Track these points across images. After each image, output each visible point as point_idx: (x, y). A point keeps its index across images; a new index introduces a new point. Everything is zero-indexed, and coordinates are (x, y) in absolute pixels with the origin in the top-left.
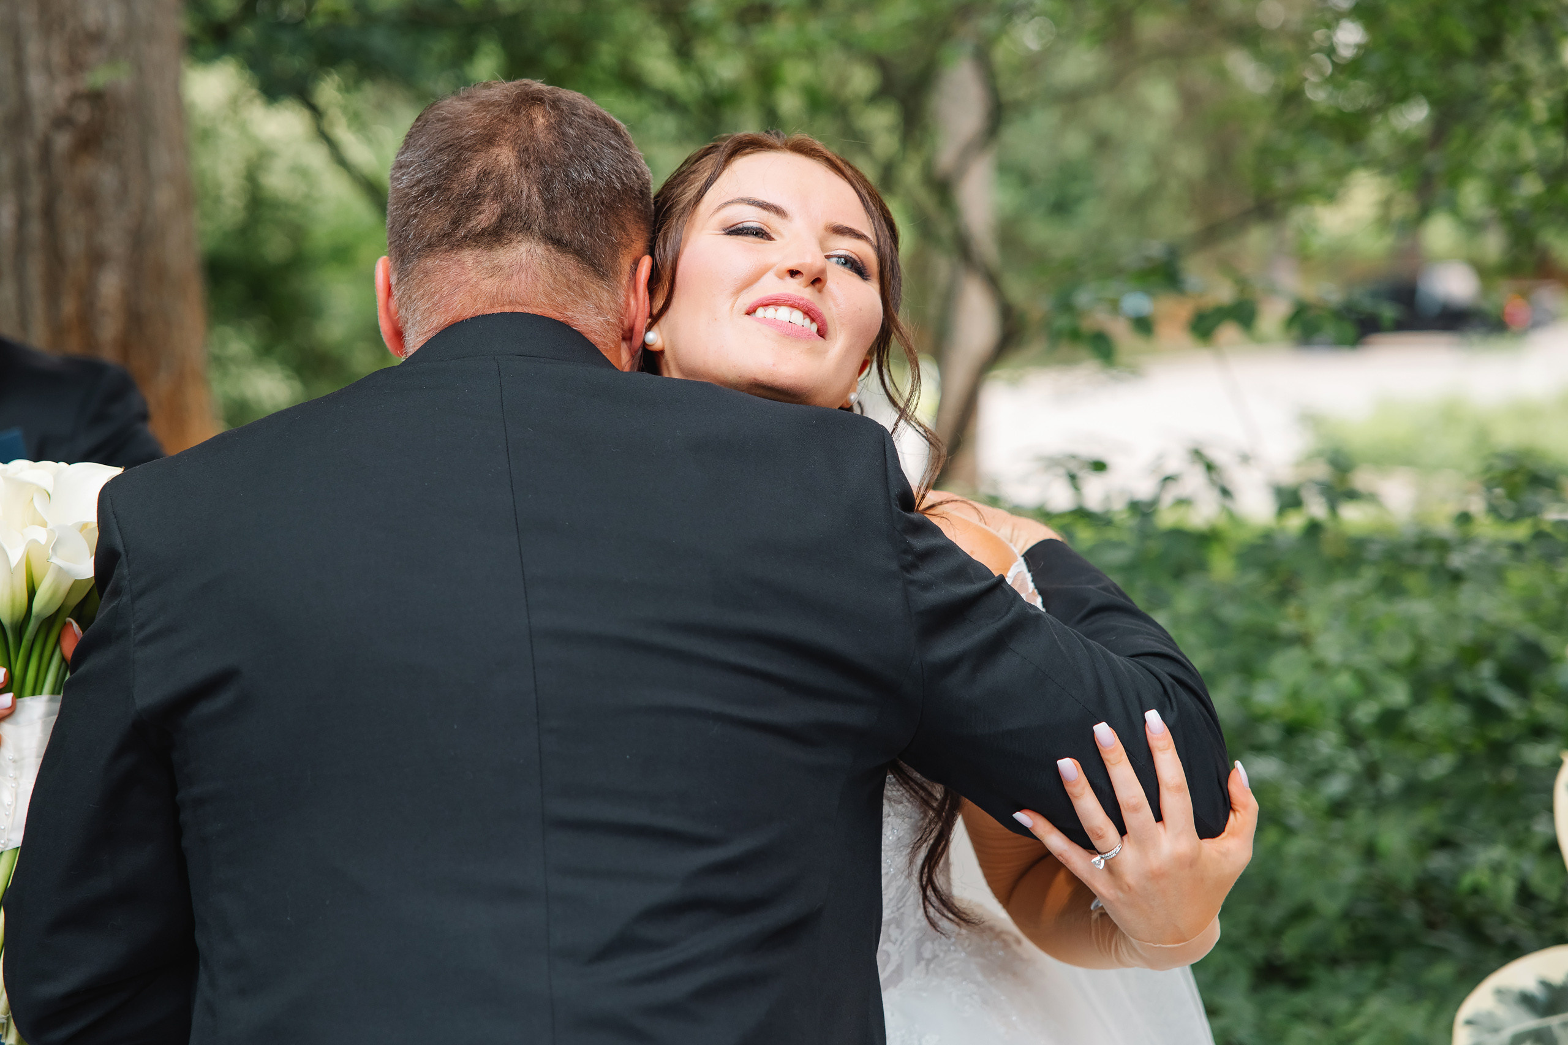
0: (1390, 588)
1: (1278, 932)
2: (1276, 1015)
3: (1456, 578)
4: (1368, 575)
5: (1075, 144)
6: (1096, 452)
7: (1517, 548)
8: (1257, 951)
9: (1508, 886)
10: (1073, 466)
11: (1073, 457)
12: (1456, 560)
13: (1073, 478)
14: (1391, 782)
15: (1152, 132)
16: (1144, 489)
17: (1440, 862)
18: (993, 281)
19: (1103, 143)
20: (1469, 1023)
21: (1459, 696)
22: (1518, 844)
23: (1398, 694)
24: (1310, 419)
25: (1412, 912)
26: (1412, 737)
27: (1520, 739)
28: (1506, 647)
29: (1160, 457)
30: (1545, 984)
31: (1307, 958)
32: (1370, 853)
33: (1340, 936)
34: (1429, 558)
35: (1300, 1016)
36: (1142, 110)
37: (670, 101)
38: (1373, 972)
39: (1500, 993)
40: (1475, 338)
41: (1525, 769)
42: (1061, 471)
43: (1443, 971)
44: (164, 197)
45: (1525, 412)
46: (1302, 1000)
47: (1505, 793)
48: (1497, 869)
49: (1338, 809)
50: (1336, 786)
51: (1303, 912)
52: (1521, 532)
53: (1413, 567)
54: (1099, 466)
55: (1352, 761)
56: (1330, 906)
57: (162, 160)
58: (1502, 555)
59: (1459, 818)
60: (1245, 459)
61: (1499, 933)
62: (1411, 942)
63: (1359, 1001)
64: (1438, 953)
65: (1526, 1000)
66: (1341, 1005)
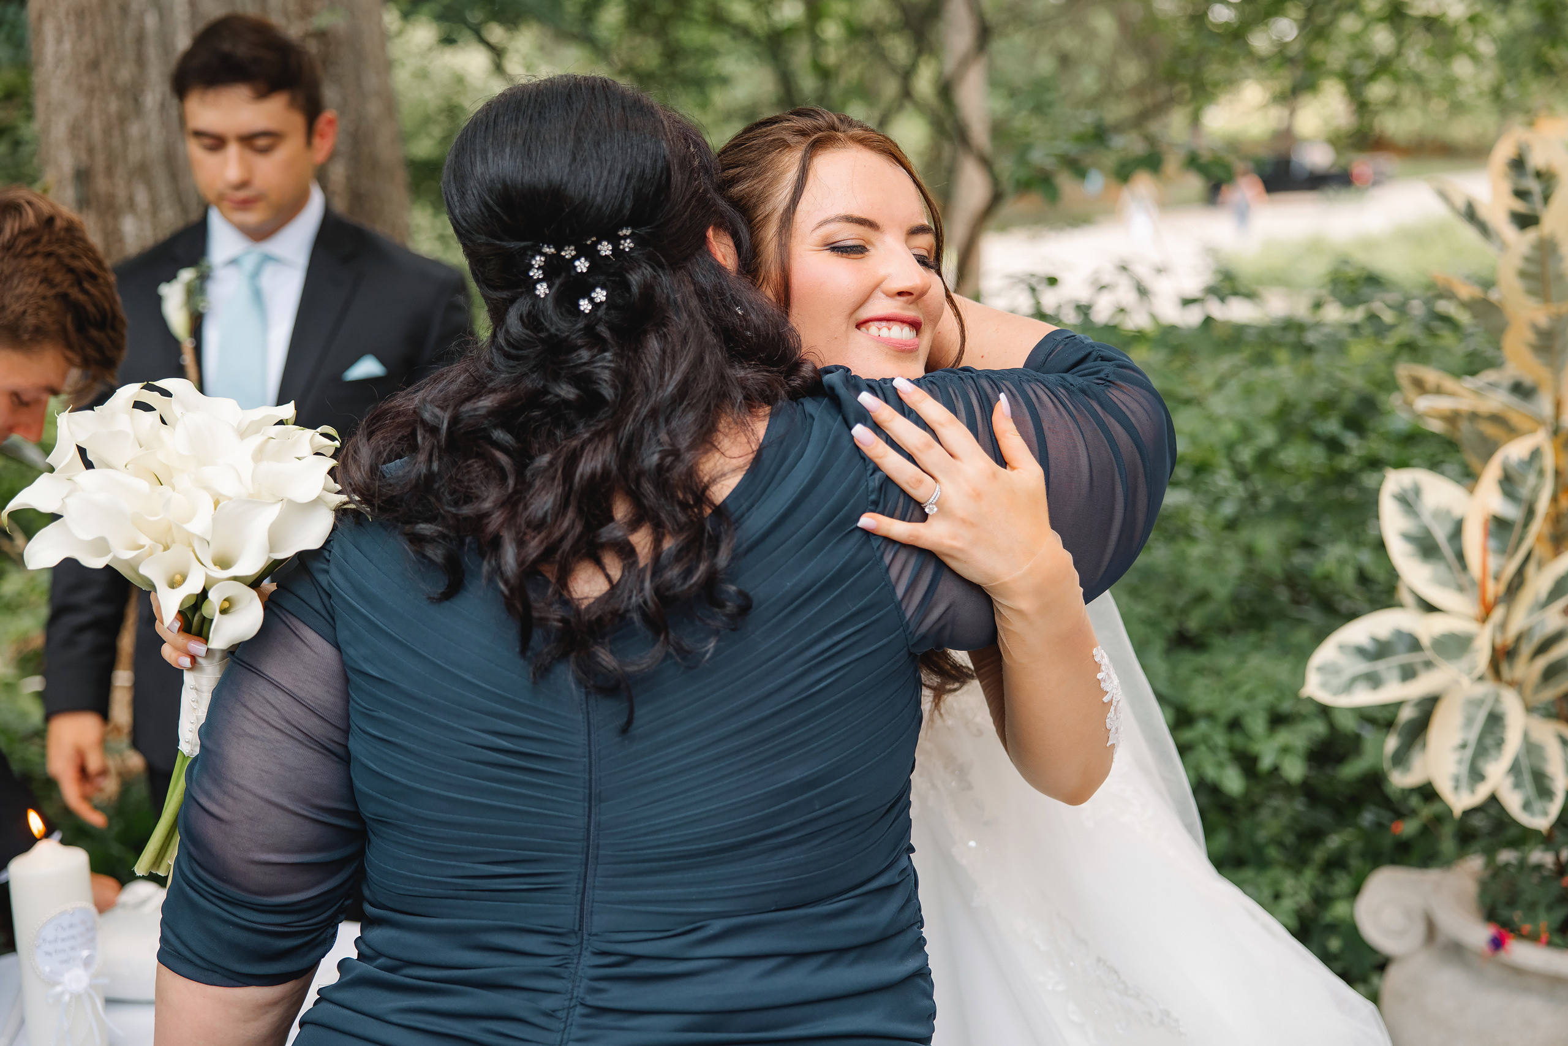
0: (1262, 359)
1: (1185, 611)
2: (1184, 670)
3: (1310, 350)
4: (1246, 353)
5: (1045, 65)
6: (1052, 272)
7: (1355, 328)
8: (1171, 626)
9: (1349, 574)
10: (1033, 281)
11: (1033, 275)
12: (1311, 338)
13: (1033, 290)
14: (1267, 501)
15: (1101, 51)
16: (1083, 294)
17: (1300, 558)
18: (986, 163)
19: (1065, 60)
20: (1321, 669)
21: (1314, 437)
22: (1358, 542)
23: (1268, 436)
24: (1211, 251)
25: (1283, 595)
26: (1282, 470)
27: (1361, 470)
28: (1348, 401)
29: (1096, 272)
30: (1375, 640)
31: (1206, 629)
32: (1249, 552)
33: (1228, 614)
34: (1291, 337)
35: (1200, 671)
36: (1091, 35)
37: (743, 32)
38: (1252, 637)
39: (1342, 648)
40: (1331, 193)
41: (1363, 490)
42: (1024, 286)
43: (1302, 635)
44: (374, 108)
45: (1369, 244)
46: (1202, 659)
47: (1345, 506)
48: (1342, 562)
49: (1231, 525)
50: (1228, 509)
51: (1203, 597)
52: (1358, 315)
53: (1278, 345)
54: (1052, 281)
55: (1240, 490)
56: (1222, 593)
57: (371, 81)
58: (1345, 334)
59: (1314, 524)
60: (1160, 271)
61: (1344, 605)
62: (1281, 615)
63: (1242, 658)
64: (1301, 622)
65: (1361, 652)
66: (1227, 661)
